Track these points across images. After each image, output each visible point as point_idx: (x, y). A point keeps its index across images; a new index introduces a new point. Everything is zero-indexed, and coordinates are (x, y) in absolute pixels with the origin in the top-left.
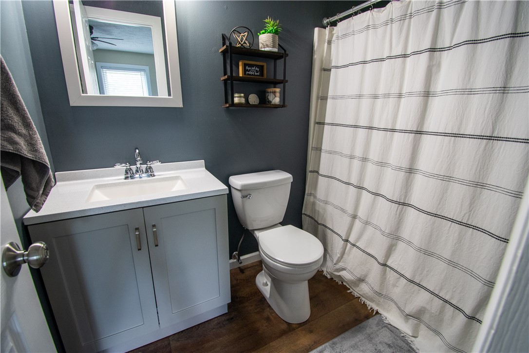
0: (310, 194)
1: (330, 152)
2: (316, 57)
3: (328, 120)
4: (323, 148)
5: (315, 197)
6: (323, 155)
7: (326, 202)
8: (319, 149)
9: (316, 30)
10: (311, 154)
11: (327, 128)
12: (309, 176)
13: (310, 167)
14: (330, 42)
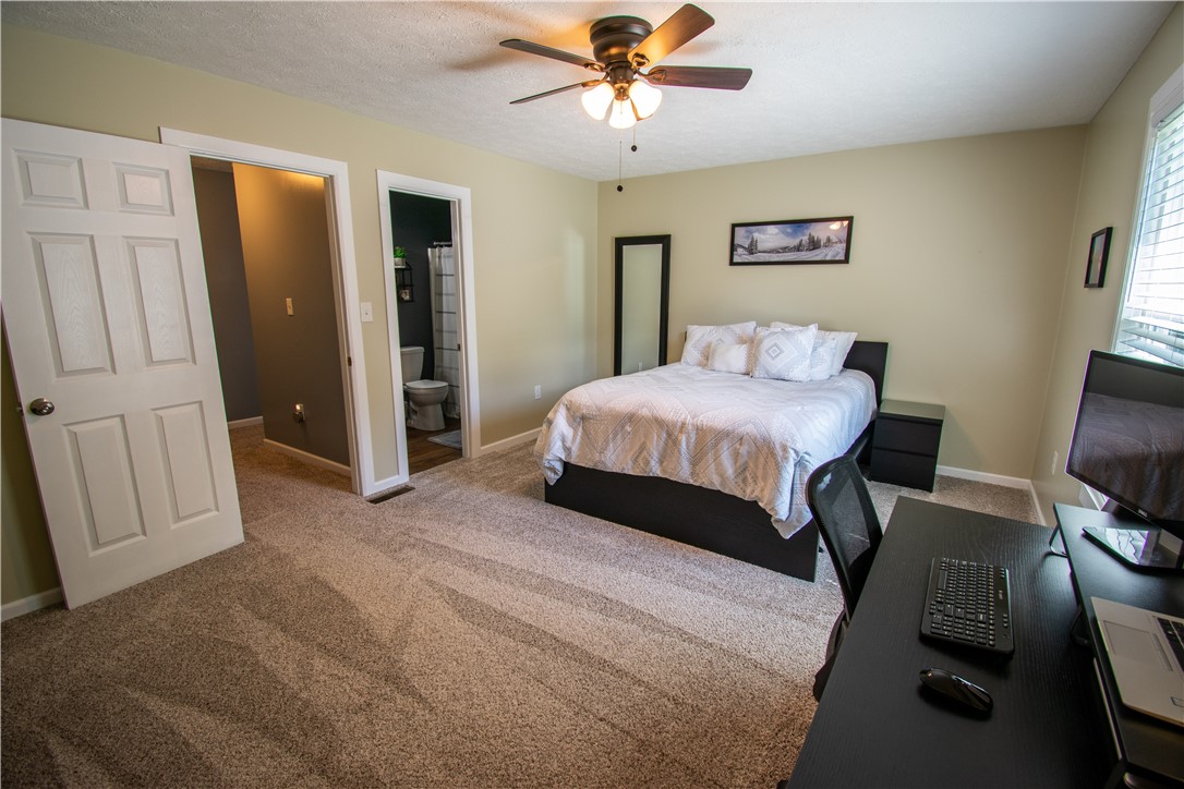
0: (438, 367)
1: (449, 332)
2: (431, 267)
3: (444, 310)
4: (444, 329)
5: (442, 367)
6: (445, 334)
7: (451, 368)
8: (441, 331)
9: (429, 250)
10: (435, 335)
11: (444, 315)
12: (436, 352)
13: (436, 345)
14: (440, 257)
